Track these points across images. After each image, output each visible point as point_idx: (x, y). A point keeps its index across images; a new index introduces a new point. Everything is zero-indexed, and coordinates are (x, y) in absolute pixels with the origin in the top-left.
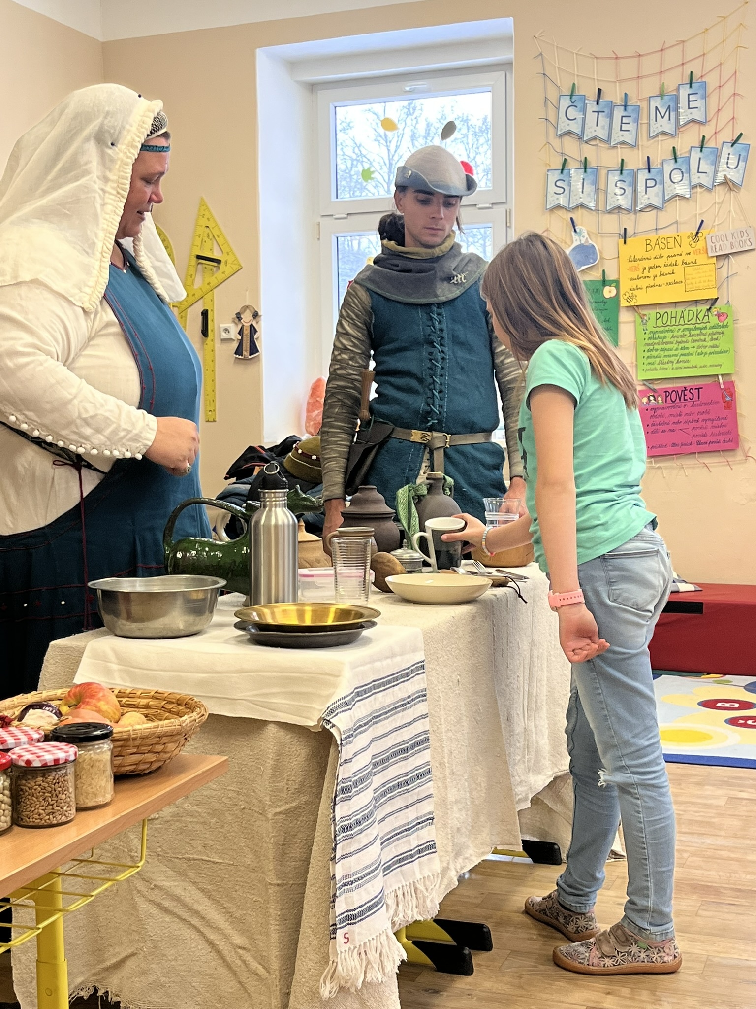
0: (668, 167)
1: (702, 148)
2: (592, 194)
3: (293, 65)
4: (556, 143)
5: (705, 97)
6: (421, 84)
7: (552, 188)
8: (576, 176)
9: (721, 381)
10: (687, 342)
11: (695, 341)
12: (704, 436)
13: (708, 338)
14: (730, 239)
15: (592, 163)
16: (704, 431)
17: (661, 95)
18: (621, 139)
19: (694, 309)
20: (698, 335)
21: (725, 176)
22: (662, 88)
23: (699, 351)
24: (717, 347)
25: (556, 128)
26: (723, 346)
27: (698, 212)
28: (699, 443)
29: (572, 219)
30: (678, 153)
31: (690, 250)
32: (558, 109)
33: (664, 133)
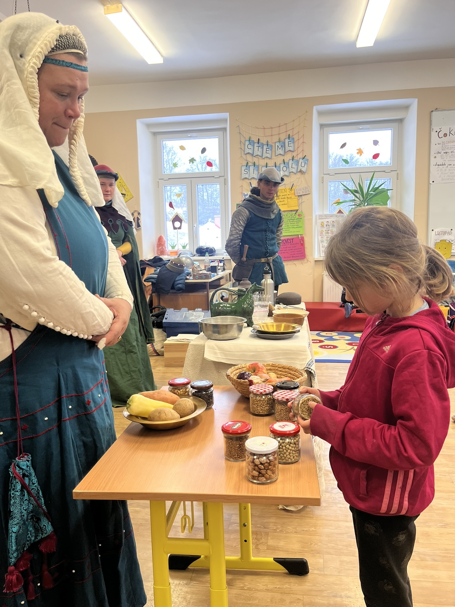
0: (282, 166)
1: (293, 160)
2: (257, 174)
3: (148, 126)
4: (244, 156)
5: (294, 143)
6: (194, 134)
7: (243, 172)
8: (252, 168)
9: (300, 236)
10: (288, 224)
11: (291, 224)
12: (294, 254)
13: (295, 223)
14: (302, 189)
15: (257, 164)
16: (293, 253)
17: (279, 141)
18: (266, 156)
19: (291, 213)
20: (292, 222)
21: (301, 169)
22: (279, 139)
23: (293, 227)
24: (298, 225)
25: (244, 152)
26: (300, 225)
27: (292, 181)
28: (293, 257)
29: (250, 182)
30: (285, 161)
31: (289, 193)
32: (245, 145)
33: (280, 154)
